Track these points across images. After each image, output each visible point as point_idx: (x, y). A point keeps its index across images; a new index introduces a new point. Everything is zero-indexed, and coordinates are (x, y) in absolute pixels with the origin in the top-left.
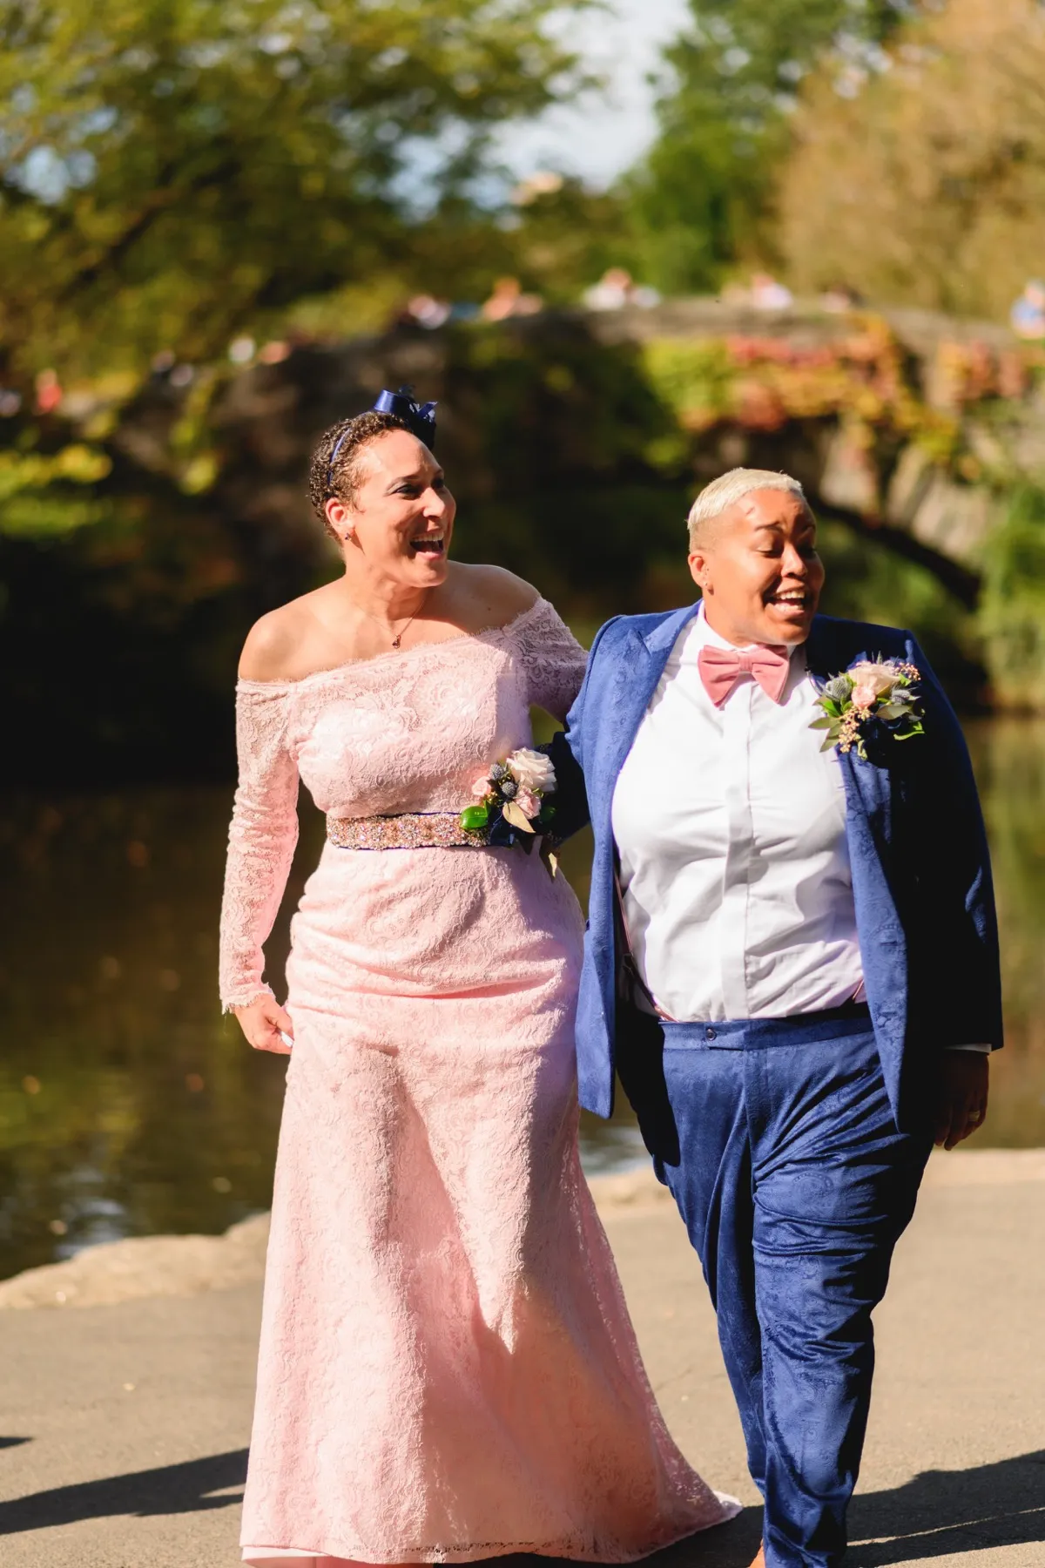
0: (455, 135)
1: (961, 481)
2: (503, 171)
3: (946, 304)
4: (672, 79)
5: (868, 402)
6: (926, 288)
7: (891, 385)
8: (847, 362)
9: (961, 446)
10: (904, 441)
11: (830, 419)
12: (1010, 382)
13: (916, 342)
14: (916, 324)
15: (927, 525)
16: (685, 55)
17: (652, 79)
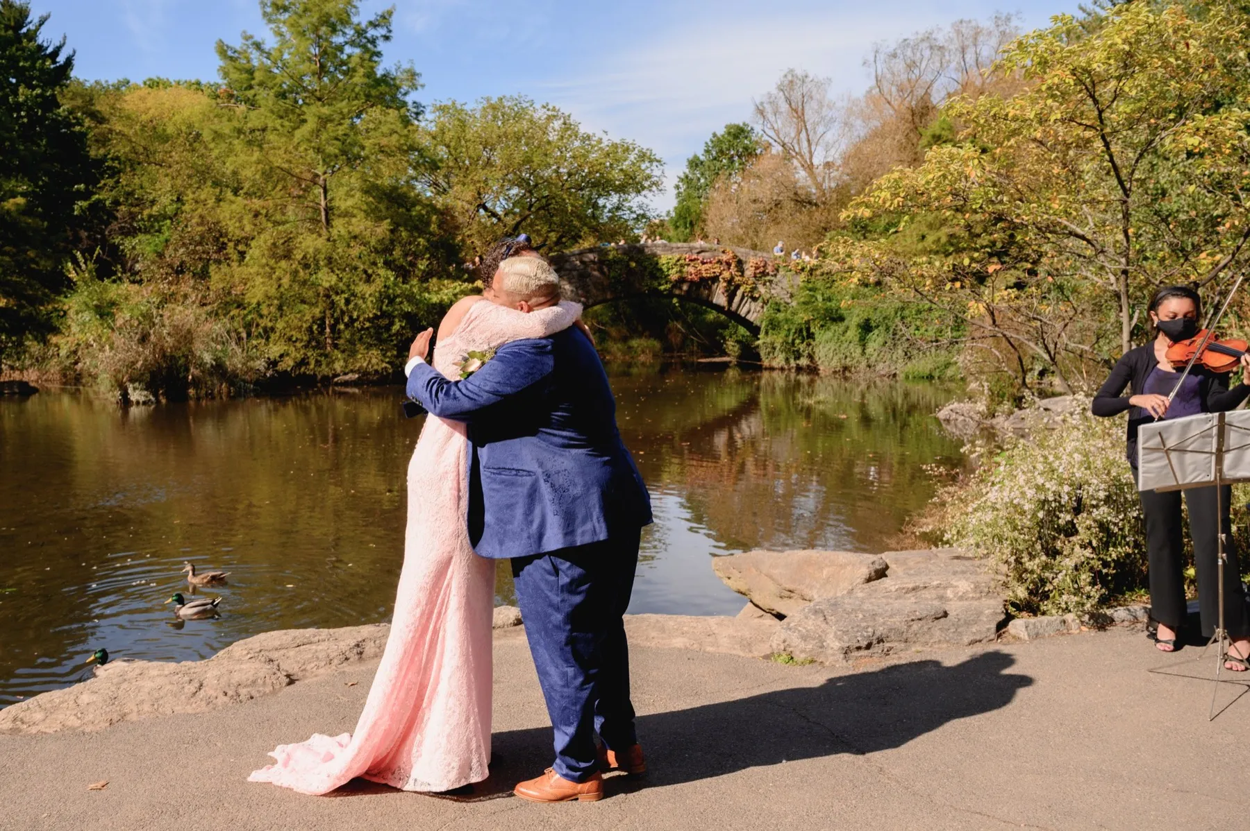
0: (615, 199)
1: (754, 299)
2: (630, 209)
3: (754, 247)
4: (683, 187)
5: (726, 275)
6: (749, 243)
7: (733, 269)
8: (720, 262)
9: (754, 289)
10: (738, 287)
11: (715, 279)
12: (769, 269)
13: (743, 259)
14: (741, 252)
15: (743, 312)
16: (686, 180)
17: (677, 187)
